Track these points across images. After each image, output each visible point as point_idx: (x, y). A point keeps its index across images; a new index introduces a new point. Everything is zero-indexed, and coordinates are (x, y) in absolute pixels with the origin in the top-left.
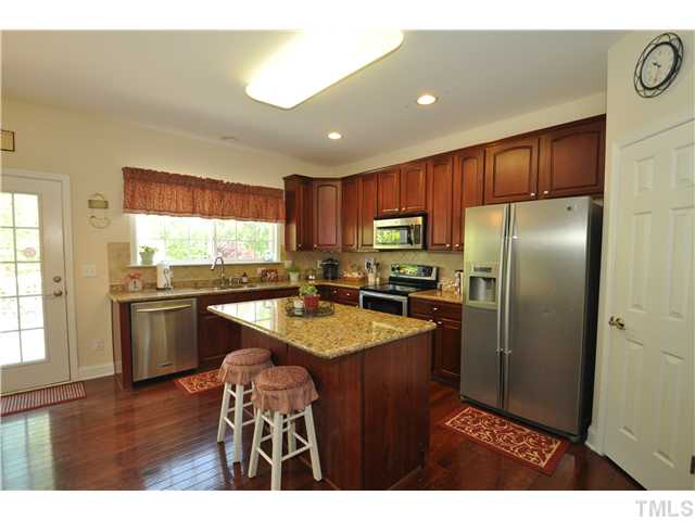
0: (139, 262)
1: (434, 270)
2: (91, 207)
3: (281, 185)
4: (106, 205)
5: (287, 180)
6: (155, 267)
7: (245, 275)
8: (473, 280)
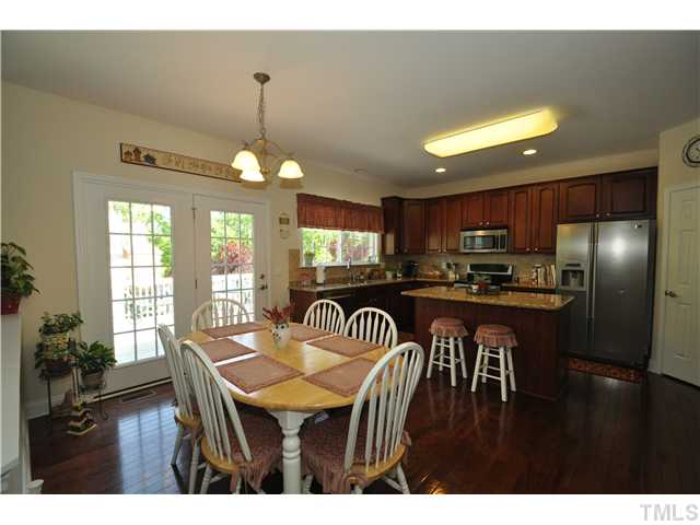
0: (304, 264)
1: (511, 268)
2: (281, 223)
3: (379, 204)
4: (287, 221)
5: (383, 200)
6: (315, 268)
7: (362, 274)
8: (564, 272)
